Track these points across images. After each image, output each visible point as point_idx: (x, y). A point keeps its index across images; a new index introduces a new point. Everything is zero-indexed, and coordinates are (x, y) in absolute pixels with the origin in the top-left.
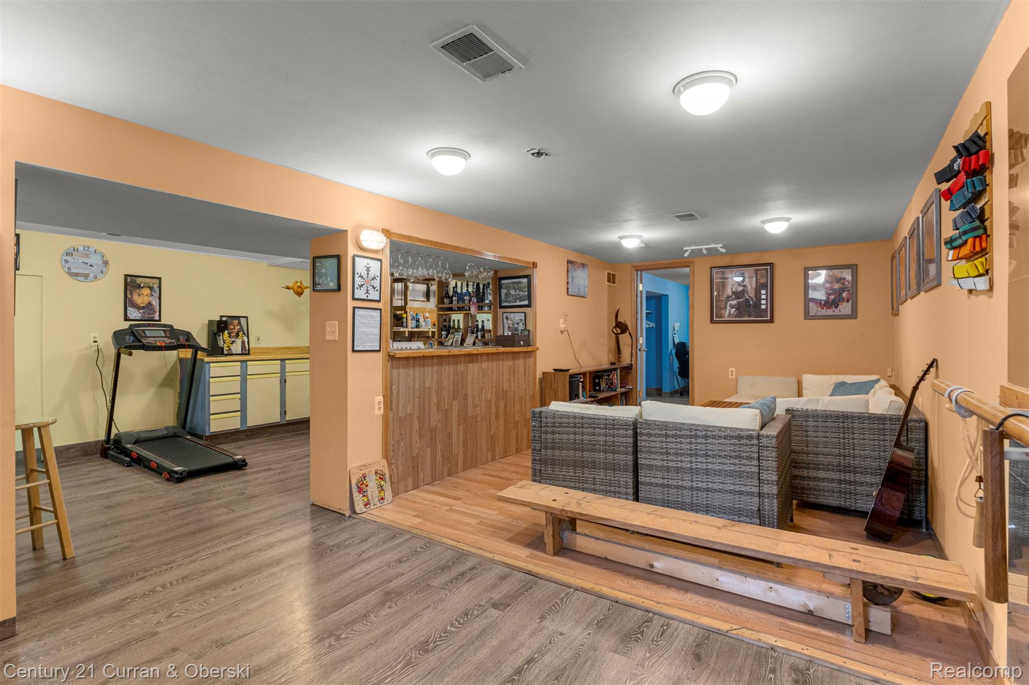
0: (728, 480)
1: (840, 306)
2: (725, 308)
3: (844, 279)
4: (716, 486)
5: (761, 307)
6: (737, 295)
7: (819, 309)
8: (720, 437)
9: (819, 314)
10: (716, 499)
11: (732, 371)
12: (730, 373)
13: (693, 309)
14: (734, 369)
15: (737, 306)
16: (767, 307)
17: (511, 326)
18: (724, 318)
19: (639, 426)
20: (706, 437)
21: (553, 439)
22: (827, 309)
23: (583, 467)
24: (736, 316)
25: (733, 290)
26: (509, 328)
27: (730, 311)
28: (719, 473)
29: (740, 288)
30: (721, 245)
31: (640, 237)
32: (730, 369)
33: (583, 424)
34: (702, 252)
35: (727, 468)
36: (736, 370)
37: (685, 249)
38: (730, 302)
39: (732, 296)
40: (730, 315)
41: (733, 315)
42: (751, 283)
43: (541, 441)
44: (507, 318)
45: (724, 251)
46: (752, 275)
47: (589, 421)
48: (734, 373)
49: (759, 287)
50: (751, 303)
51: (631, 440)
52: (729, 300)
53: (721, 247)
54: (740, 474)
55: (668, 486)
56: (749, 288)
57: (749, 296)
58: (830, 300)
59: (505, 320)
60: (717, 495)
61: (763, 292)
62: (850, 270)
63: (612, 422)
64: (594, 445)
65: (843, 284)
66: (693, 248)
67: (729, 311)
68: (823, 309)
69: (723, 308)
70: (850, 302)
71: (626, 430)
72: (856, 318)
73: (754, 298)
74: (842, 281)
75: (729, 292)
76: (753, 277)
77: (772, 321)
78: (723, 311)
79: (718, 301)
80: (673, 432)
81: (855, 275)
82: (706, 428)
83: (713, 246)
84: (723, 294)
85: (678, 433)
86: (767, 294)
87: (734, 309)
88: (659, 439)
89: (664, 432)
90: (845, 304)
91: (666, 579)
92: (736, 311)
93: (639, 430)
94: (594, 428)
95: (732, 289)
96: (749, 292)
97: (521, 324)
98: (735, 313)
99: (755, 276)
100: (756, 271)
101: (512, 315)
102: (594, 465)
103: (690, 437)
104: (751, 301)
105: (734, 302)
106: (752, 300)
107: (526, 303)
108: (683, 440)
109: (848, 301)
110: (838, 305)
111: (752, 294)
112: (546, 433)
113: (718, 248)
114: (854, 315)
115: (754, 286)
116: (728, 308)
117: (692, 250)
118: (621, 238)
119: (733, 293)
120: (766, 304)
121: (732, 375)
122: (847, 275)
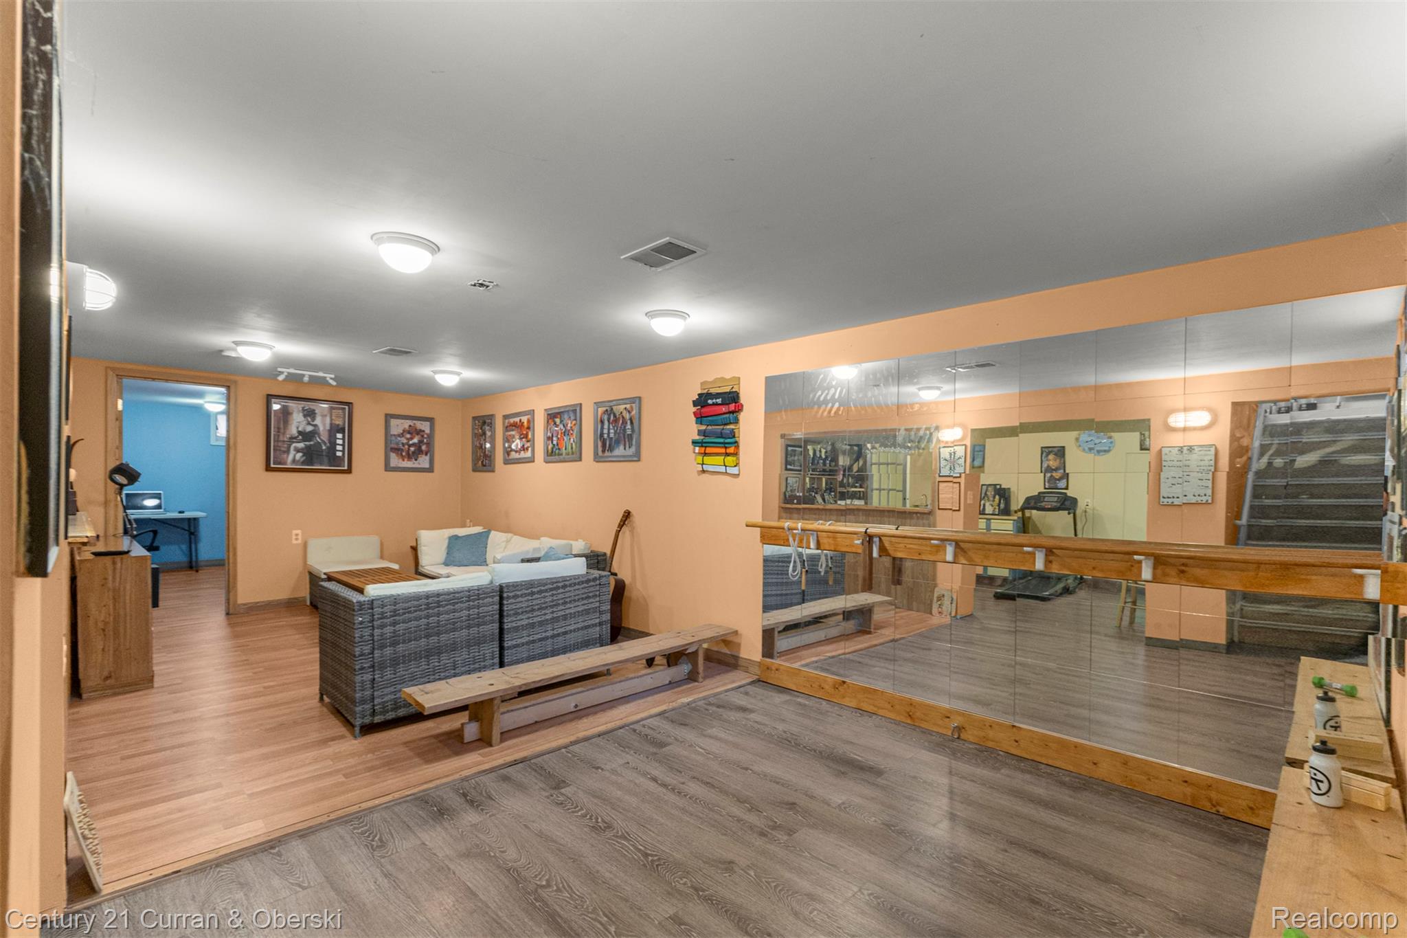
0: (581, 619)
1: (420, 459)
2: (288, 452)
3: (424, 431)
4: (572, 628)
5: (335, 454)
6: (305, 436)
7: (401, 460)
8: (575, 584)
9: (401, 466)
10: (572, 638)
11: (297, 535)
12: (294, 537)
13: (236, 449)
14: (299, 532)
15: (305, 451)
16: (344, 454)
18: (285, 464)
19: (505, 590)
20: (564, 587)
21: (395, 632)
22: (408, 460)
23: (439, 653)
24: (303, 463)
25: (300, 429)
27: (295, 456)
28: (573, 615)
29: (309, 428)
30: (333, 376)
31: (270, 348)
32: (295, 532)
33: (439, 602)
34: (302, 378)
35: (580, 609)
36: (302, 533)
37: (279, 369)
38: (294, 445)
39: (298, 437)
40: (294, 461)
41: (299, 461)
42: (324, 425)
43: (373, 640)
45: (334, 383)
46: (325, 413)
47: (447, 597)
48: (300, 537)
49: (335, 429)
50: (324, 448)
51: (497, 607)
52: (294, 442)
53: (331, 378)
54: (587, 612)
55: (533, 642)
56: (321, 428)
57: (320, 439)
58: (411, 452)
60: (573, 635)
61: (339, 436)
62: (429, 423)
63: (477, 592)
64: (454, 623)
65: (423, 436)
66: (292, 371)
67: (293, 456)
68: (403, 460)
69: (284, 452)
70: (428, 455)
71: (492, 597)
72: (433, 472)
73: (327, 442)
74: (421, 434)
75: (293, 431)
76: (326, 416)
77: (349, 471)
78: (284, 456)
79: (277, 441)
80: (538, 589)
81: (432, 428)
82: (564, 579)
83: (321, 374)
84: (284, 434)
85: (543, 588)
86: (343, 439)
87: (300, 454)
88: (526, 598)
89: (530, 591)
90: (424, 456)
91: (591, 709)
92: (303, 456)
93: (505, 595)
94: (454, 604)
95: (298, 428)
96: (321, 434)
98: (302, 459)
99: (329, 415)
100: (332, 408)
102: (454, 647)
103: (551, 590)
104: (323, 445)
105: (301, 445)
106: (325, 444)
108: (547, 594)
109: (426, 454)
110: (418, 457)
111: (324, 436)
112: (382, 626)
113: (328, 379)
114: (430, 470)
115: (328, 427)
116: (292, 452)
117: (288, 373)
118: (237, 343)
119: (300, 433)
120: (343, 451)
121: (297, 539)
122: (425, 427)
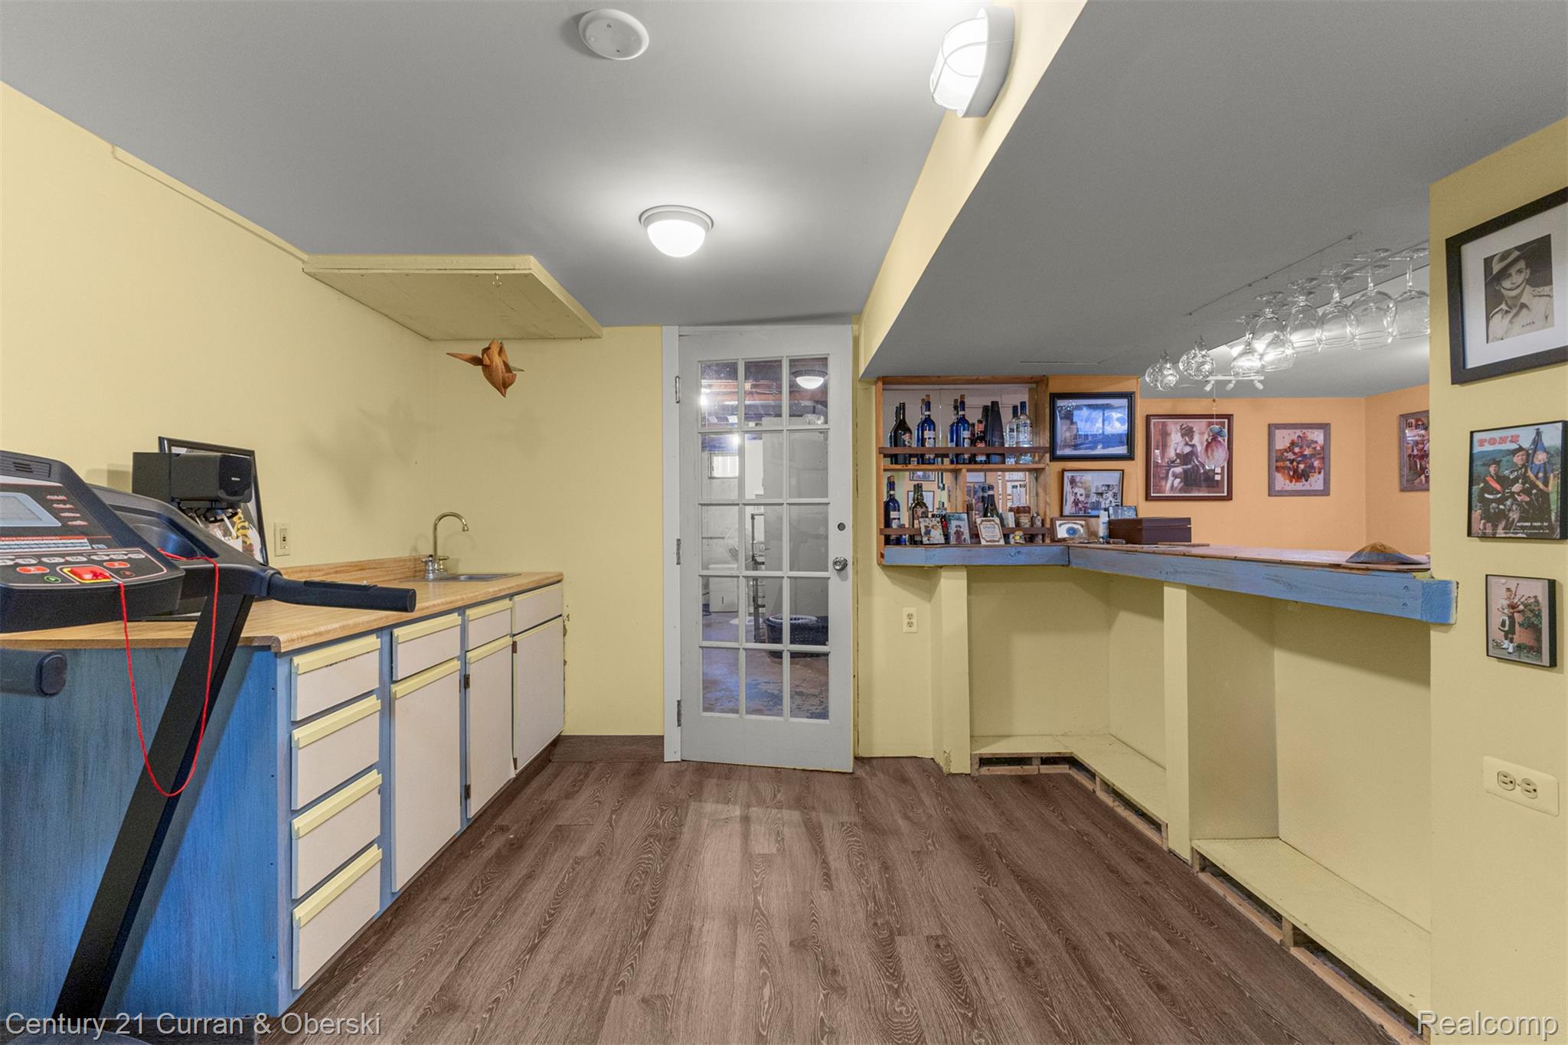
1: (1312, 479)
2: (1167, 477)
3: (1316, 442)
6: (1183, 458)
7: (1287, 482)
9: (1289, 488)
15: (1183, 476)
16: (1223, 478)
17: (1082, 499)
18: (1164, 492)
22: (1296, 482)
24: (1181, 491)
25: (1178, 451)
26: (1076, 503)
27: (1173, 483)
29: (1188, 449)
38: (1173, 469)
39: (1176, 460)
40: (1172, 488)
41: (1176, 488)
44: (1073, 482)
45: (1260, 386)
50: (1202, 471)
52: (1172, 467)
56: (1199, 449)
57: (1199, 462)
58: (1300, 471)
59: (1067, 487)
62: (1322, 431)
65: (1315, 448)
68: (1291, 482)
70: (1322, 473)
72: (1328, 494)
73: (1205, 464)
74: (1313, 446)
75: (1171, 454)
77: (1229, 497)
78: (1163, 483)
79: (1156, 466)
81: (1327, 437)
87: (1178, 480)
90: (1316, 475)
92: (1181, 482)
95: (1176, 450)
96: (1199, 455)
97: (1110, 494)
98: (1180, 486)
101: (1088, 477)
104: (1201, 468)
105: (1179, 470)
106: (1203, 466)
107: (1122, 450)
109: (1320, 472)
110: (1308, 476)
111: (1202, 458)
114: (1325, 492)
116: (1171, 478)
119: (1178, 455)
